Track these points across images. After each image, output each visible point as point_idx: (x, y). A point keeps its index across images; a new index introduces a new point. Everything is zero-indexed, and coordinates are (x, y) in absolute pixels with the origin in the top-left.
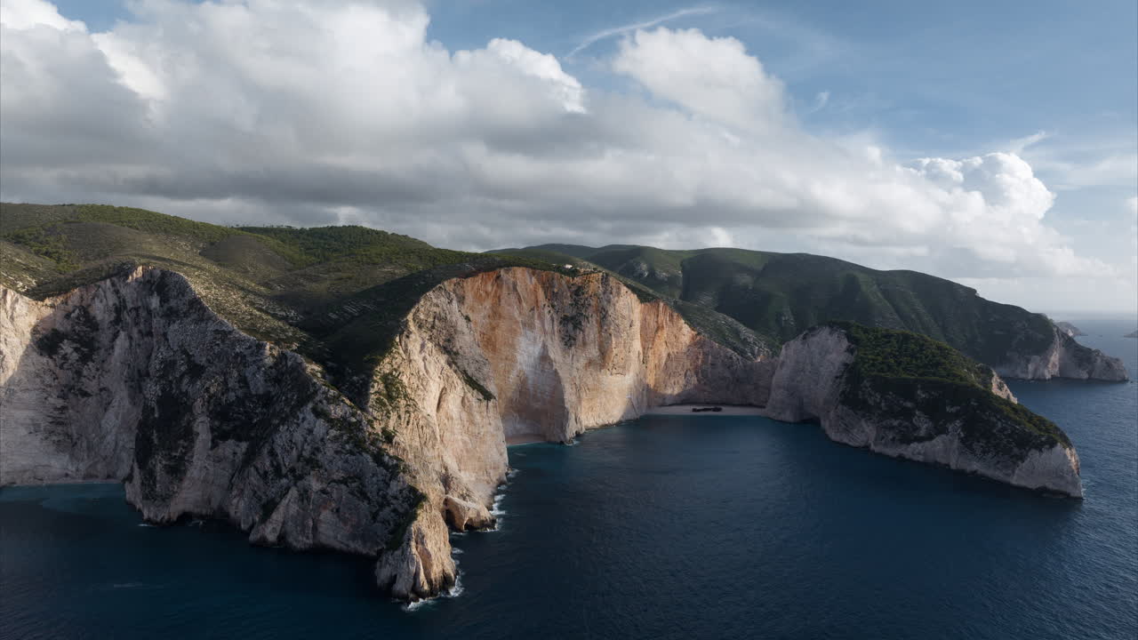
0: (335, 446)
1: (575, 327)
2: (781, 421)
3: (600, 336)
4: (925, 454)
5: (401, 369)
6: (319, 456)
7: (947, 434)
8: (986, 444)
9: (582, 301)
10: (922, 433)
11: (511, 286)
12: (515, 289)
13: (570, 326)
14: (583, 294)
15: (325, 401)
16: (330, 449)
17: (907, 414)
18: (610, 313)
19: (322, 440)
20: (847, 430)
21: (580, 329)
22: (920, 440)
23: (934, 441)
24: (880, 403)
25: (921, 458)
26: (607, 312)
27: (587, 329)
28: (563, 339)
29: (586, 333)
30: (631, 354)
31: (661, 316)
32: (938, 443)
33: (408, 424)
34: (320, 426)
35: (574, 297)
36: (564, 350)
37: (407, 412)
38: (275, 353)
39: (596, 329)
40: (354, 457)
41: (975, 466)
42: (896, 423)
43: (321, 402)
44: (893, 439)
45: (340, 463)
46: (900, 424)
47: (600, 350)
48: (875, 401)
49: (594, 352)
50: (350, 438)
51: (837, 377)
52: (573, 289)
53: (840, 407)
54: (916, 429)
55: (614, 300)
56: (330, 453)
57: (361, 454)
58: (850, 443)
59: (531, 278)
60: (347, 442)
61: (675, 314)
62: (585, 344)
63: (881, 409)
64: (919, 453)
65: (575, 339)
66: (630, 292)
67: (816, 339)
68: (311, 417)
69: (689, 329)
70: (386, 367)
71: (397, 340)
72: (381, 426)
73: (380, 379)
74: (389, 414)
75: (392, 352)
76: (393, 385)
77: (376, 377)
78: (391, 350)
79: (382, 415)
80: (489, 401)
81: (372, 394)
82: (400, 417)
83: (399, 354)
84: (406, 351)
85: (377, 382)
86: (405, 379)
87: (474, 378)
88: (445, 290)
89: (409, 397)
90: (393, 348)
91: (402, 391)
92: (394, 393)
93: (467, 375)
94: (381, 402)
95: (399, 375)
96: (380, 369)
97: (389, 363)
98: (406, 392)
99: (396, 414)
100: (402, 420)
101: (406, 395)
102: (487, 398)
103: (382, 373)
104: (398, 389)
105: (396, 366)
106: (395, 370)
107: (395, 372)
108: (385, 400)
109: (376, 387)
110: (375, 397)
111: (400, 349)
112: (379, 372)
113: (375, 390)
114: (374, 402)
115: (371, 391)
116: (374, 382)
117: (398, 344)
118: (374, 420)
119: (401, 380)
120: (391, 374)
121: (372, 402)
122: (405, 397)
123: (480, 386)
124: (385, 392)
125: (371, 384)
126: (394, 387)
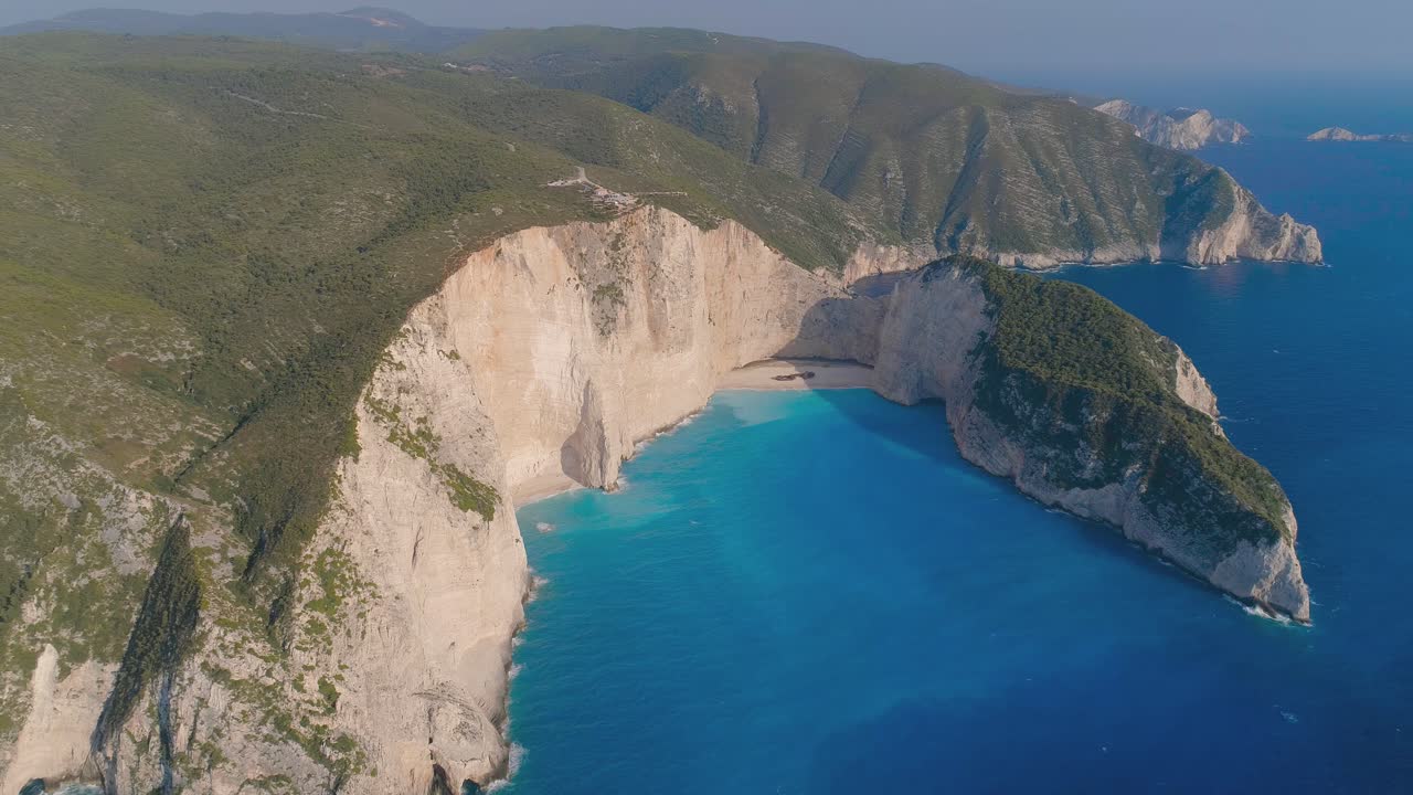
0: (245, 728)
1: (614, 301)
2: (893, 402)
3: (651, 305)
4: (1090, 507)
5: (347, 536)
6: (222, 743)
7: (1121, 483)
8: (1176, 509)
9: (623, 258)
10: (1087, 475)
11: (518, 262)
12: (524, 265)
13: (607, 301)
14: (624, 245)
15: (220, 653)
16: (237, 734)
17: (1067, 441)
18: (662, 267)
19: (223, 716)
20: (985, 449)
21: (622, 303)
22: (1084, 485)
23: (1102, 490)
24: (1030, 417)
25: (1085, 513)
26: (658, 267)
27: (631, 302)
28: (597, 325)
29: (630, 306)
30: (693, 318)
31: (733, 240)
32: (1110, 493)
33: (363, 637)
34: (218, 697)
35: (610, 252)
36: (601, 340)
37: (361, 615)
38: (148, 505)
39: (643, 298)
40: (276, 748)
41: (1158, 540)
42: (1051, 453)
43: (214, 652)
44: (1047, 478)
45: (256, 757)
46: (1057, 456)
47: (650, 326)
48: (1023, 414)
49: (641, 330)
50: (268, 713)
51: (970, 353)
52: (610, 240)
53: (975, 409)
54: (1080, 467)
55: (666, 245)
56: (238, 738)
57: (286, 743)
58: (987, 468)
59: (547, 242)
60: (263, 722)
61: (751, 235)
62: (629, 323)
63: (1031, 428)
64: (1082, 506)
65: (614, 321)
66: (689, 224)
67: (940, 283)
68: (202, 679)
69: (770, 253)
70: (320, 542)
71: (339, 472)
72: (317, 678)
73: (313, 570)
74: (330, 643)
75: (330, 509)
76: (336, 573)
77: (305, 571)
78: (327, 505)
79: (318, 654)
80: (491, 519)
81: (299, 615)
82: (348, 634)
83: (341, 507)
84: (355, 487)
85: (307, 582)
86: (354, 549)
87: (467, 472)
88: (414, 331)
89: (363, 582)
90: (331, 499)
91: (351, 578)
92: (336, 590)
93: (455, 470)
94: (315, 627)
95: (343, 548)
96: (312, 550)
97: (326, 533)
98: (356, 576)
99: (342, 631)
100: (353, 636)
101: (357, 584)
102: (488, 515)
103: (315, 554)
104: (343, 579)
105: (338, 533)
106: (337, 539)
107: (336, 545)
108: (322, 617)
109: (306, 598)
110: (304, 619)
111: (345, 487)
112: (311, 557)
113: (304, 602)
114: (303, 633)
115: (298, 609)
116: (302, 586)
117: (340, 482)
118: (303, 672)
119: (349, 555)
120: (330, 552)
121: (299, 636)
122: (355, 588)
123: (475, 485)
124: (321, 597)
125: (296, 594)
126: (336, 576)
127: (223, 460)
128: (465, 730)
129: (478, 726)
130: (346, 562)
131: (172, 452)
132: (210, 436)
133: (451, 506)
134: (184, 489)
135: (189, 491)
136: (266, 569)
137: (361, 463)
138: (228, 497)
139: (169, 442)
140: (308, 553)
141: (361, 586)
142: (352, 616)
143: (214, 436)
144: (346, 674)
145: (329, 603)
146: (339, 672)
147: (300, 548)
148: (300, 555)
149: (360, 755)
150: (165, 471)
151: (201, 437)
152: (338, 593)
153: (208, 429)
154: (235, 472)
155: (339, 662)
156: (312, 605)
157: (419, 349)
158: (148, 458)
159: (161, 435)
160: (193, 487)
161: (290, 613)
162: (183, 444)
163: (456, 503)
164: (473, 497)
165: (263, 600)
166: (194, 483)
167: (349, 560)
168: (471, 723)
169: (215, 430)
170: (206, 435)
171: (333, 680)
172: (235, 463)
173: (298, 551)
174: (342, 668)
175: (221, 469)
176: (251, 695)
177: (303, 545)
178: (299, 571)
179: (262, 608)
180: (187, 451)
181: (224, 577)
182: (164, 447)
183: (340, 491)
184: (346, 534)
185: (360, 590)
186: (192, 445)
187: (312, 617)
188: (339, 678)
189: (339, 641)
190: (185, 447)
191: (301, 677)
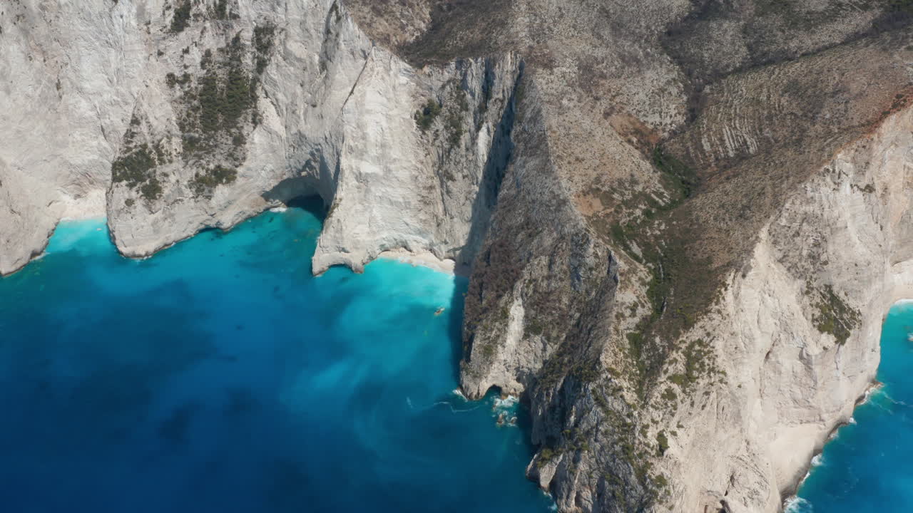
37: (706, 393)
50: (621, 439)
60: (616, 443)
70: (696, 334)
71: (729, 281)
72: (658, 431)
73: (682, 352)
74: (675, 409)
75: (710, 311)
76: (698, 360)
77: (677, 352)
78: (710, 307)
79: (664, 414)
80: (843, 343)
81: (661, 383)
82: (692, 404)
83: (719, 312)
84: (736, 296)
85: (676, 361)
86: (719, 345)
87: (842, 295)
88: (834, 171)
89: (717, 369)
90: (713, 304)
91: (708, 365)
92: (694, 372)
93: (830, 292)
94: (670, 395)
95: (711, 341)
96: (687, 338)
97: (701, 327)
98: (713, 364)
99: (688, 401)
100: (695, 406)
101: (712, 370)
102: (841, 338)
103: (688, 342)
104: (702, 365)
105: (710, 330)
106: (708, 334)
107: (706, 338)
108: (677, 388)
109: (671, 370)
110: (663, 387)
111: (729, 296)
112: (684, 342)
113: (668, 375)
114: (659, 396)
115: (663, 378)
116: (671, 363)
117: (726, 289)
118: (650, 423)
119: (713, 347)
120: (700, 342)
121: (656, 396)
122: (709, 373)
123: (843, 309)
124: (682, 373)
125: (665, 367)
126: (698, 362)
127: (660, 230)
128: (755, 496)
129: (765, 498)
130: (709, 352)
131: (630, 208)
132: (660, 201)
133: (811, 326)
134: (628, 242)
135: (631, 245)
136: (654, 336)
137: (747, 279)
138: (653, 260)
139: (630, 201)
140: (684, 339)
141: (715, 372)
142: (700, 393)
143: (664, 201)
144: (680, 432)
145: (686, 380)
146: (676, 429)
147: (680, 333)
148: (678, 338)
149: (667, 492)
150: (621, 223)
151: (653, 200)
152: (695, 374)
153: (661, 195)
154: (664, 244)
155: (679, 422)
156: (673, 379)
157: (833, 186)
158: (613, 210)
159: (627, 192)
160: (635, 244)
161: (656, 379)
162: (640, 203)
163: (816, 324)
164: (835, 320)
165: (645, 357)
166: (635, 241)
167: (712, 351)
168: (762, 492)
169: (666, 197)
170: (657, 199)
171: (669, 434)
172: (666, 236)
173: (677, 335)
174: (679, 426)
175: (656, 237)
176: (614, 423)
177: (682, 332)
178: (673, 350)
179: (643, 362)
180: (641, 209)
181: (628, 329)
182: (625, 203)
183: (723, 298)
184: (716, 332)
185: (712, 374)
186: (645, 205)
187: (670, 387)
188: (674, 434)
189: (683, 408)
190: (640, 206)
191: (647, 426)
